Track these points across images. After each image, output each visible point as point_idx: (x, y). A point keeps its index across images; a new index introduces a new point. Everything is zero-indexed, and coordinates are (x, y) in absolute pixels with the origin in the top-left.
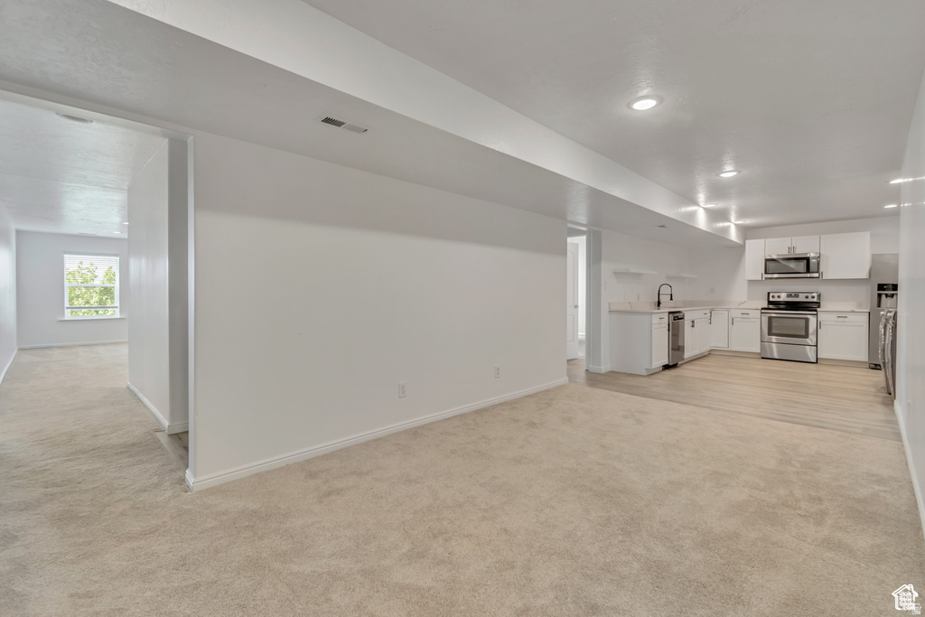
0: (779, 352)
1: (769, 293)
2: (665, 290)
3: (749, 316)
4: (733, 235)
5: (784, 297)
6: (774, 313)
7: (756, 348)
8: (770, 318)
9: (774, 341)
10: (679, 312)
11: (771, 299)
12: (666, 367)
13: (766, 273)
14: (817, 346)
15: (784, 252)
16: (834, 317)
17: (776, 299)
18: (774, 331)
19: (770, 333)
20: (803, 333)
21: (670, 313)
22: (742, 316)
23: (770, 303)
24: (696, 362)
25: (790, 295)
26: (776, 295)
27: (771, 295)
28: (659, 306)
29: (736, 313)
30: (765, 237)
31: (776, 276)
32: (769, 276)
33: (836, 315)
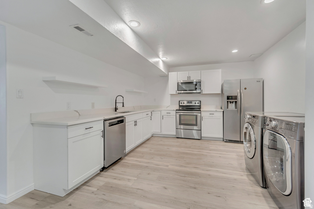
0: (184, 134)
1: (179, 101)
2: (120, 100)
3: (170, 114)
4: (161, 66)
5: (186, 104)
6: (182, 113)
7: (174, 133)
8: (180, 115)
9: (182, 128)
10: (122, 117)
11: (181, 104)
12: (104, 169)
13: (178, 90)
14: (201, 130)
15: (186, 79)
16: (208, 114)
17: (183, 104)
18: (182, 122)
19: (180, 124)
20: (195, 123)
21: (105, 120)
22: (167, 114)
23: (180, 106)
24: (144, 145)
25: (188, 102)
26: (182, 102)
27: (181, 102)
28: (116, 111)
29: (164, 113)
30: (177, 71)
31: (182, 92)
32: (180, 92)
33: (209, 113)
